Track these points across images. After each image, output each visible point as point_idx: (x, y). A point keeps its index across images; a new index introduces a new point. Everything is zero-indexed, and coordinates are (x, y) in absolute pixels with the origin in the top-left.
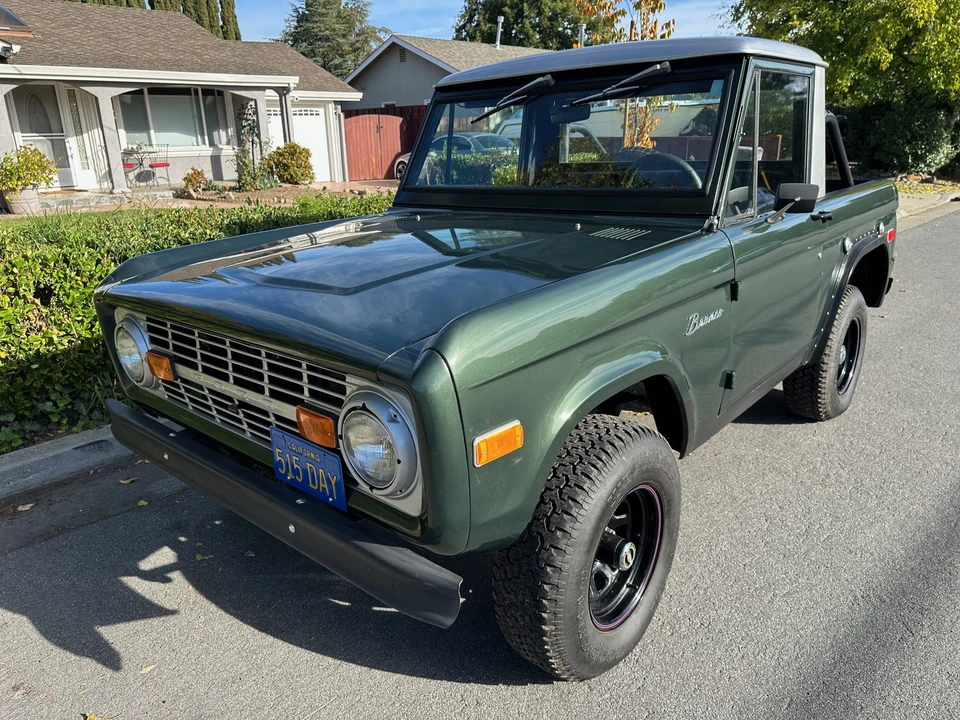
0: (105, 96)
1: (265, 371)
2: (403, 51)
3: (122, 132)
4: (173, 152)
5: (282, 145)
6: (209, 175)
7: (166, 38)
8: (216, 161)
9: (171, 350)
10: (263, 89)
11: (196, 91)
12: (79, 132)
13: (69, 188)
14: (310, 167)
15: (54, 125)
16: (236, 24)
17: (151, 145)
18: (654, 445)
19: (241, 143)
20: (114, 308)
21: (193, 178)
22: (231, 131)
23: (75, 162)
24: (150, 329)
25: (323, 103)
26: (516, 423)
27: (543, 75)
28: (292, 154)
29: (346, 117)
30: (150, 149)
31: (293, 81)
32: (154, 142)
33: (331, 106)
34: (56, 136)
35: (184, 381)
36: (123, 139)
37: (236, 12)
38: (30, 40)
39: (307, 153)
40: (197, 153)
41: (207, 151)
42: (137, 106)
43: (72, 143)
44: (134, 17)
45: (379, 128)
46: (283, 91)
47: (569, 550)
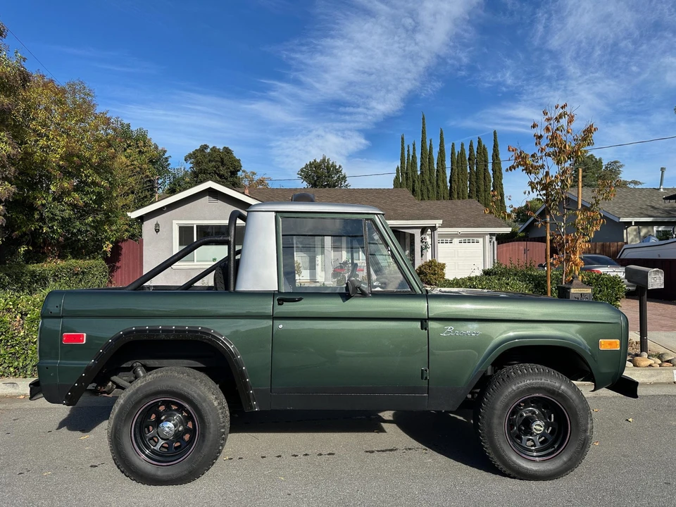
5: (429, 260)
12: (323, 252)
16: (502, 188)
23: (319, 268)
25: (482, 235)
29: (498, 244)
31: (438, 222)
33: (488, 237)
34: (312, 254)
36: (344, 256)
39: (443, 266)
43: (319, 258)
45: (526, 251)
46: (433, 228)
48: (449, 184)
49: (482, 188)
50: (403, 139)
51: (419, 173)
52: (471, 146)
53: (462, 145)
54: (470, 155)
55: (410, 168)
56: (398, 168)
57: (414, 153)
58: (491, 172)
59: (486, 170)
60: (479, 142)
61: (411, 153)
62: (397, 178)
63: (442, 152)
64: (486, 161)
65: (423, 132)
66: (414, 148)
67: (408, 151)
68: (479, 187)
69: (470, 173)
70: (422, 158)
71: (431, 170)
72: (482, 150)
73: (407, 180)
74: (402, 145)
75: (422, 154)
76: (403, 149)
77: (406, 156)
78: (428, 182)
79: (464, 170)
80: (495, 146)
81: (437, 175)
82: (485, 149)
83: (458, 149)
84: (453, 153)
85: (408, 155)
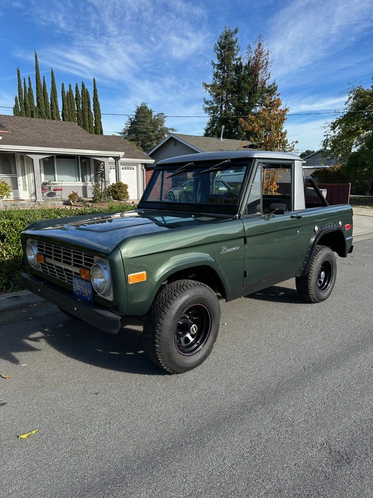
0: (36, 159)
1: (72, 257)
2: (176, 141)
3: (43, 175)
4: (65, 184)
5: (115, 182)
6: (80, 195)
7: (66, 133)
8: (85, 189)
9: (44, 253)
10: (108, 157)
11: (77, 157)
12: (24, 174)
13: (17, 199)
14: (127, 193)
15: (13, 171)
16: (101, 125)
17: (55, 181)
18: (205, 290)
19: (96, 181)
20: (27, 239)
21: (72, 196)
22: (92, 175)
23: (21, 187)
24: (38, 246)
25: (136, 164)
26: (144, 272)
27: (191, 162)
28: (119, 187)
29: (146, 171)
30: (54, 182)
31: (122, 154)
32: (57, 179)
33: (140, 166)
34: (13, 175)
35: (48, 263)
36: (43, 178)
37: (102, 120)
38: (6, 133)
39: (126, 187)
40: (76, 185)
41: (81, 184)
42: (50, 163)
43: (20, 179)
44: (53, 124)
46: (117, 158)
47: (166, 319)
48: (61, 118)
49: (87, 124)
50: (18, 71)
51: (36, 104)
52: (77, 88)
53: (70, 86)
54: (76, 95)
55: (27, 99)
56: (16, 98)
57: (30, 86)
58: (93, 112)
59: (89, 110)
60: (83, 86)
61: (27, 86)
62: (16, 107)
63: (54, 89)
64: (89, 103)
65: (37, 68)
66: (30, 82)
67: (25, 83)
68: (84, 122)
69: (78, 111)
70: (37, 92)
71: (46, 103)
72: (85, 93)
73: (26, 110)
74: (19, 77)
75: (37, 89)
76: (19, 81)
77: (23, 88)
78: (45, 114)
79: (72, 107)
80: (95, 91)
81: (52, 109)
82: (87, 92)
83: (67, 89)
84: (63, 92)
85: (25, 87)
